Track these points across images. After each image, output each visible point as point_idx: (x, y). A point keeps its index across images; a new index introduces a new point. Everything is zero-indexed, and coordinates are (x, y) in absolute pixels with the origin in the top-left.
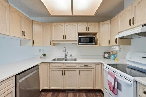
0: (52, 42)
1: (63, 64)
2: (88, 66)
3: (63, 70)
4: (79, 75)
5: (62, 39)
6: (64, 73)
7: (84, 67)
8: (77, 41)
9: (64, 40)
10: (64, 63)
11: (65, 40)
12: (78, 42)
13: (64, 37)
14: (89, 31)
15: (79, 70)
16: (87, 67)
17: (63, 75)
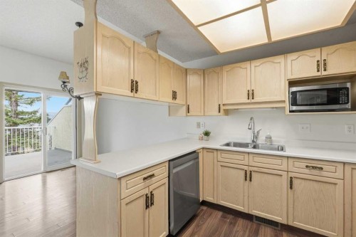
0: (222, 108)
1: (246, 156)
2: (322, 169)
3: (246, 168)
4: (291, 188)
5: (245, 100)
6: (248, 176)
7: (307, 171)
8: (284, 101)
9: (249, 101)
10: (249, 153)
11: (253, 101)
12: (287, 105)
13: (251, 94)
14: (325, 70)
15: (291, 175)
16: (316, 172)
17: (246, 180)
